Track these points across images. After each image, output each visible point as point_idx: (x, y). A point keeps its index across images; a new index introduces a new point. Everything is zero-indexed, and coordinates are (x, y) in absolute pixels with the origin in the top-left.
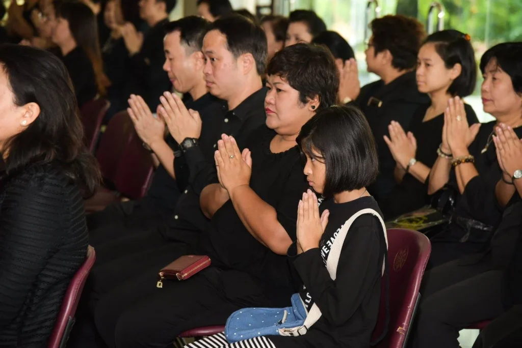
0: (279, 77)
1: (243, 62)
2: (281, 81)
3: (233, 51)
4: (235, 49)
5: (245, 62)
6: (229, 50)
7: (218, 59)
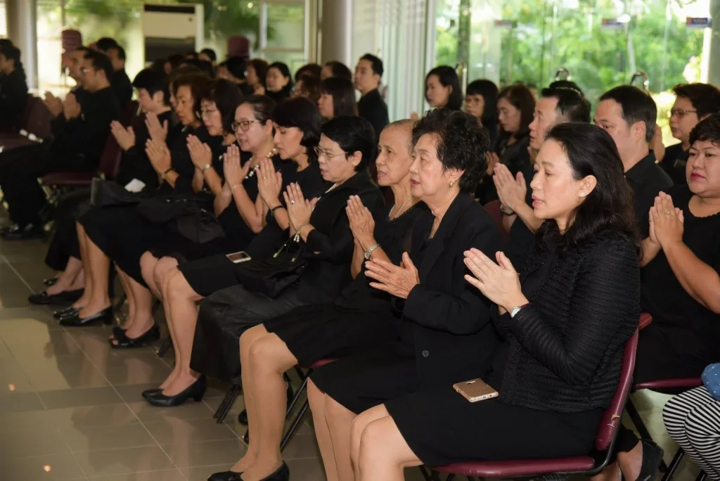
0: (710, 143)
1: (635, 131)
2: (712, 146)
3: (628, 120)
4: (630, 118)
5: (637, 129)
6: (623, 118)
7: (612, 127)
